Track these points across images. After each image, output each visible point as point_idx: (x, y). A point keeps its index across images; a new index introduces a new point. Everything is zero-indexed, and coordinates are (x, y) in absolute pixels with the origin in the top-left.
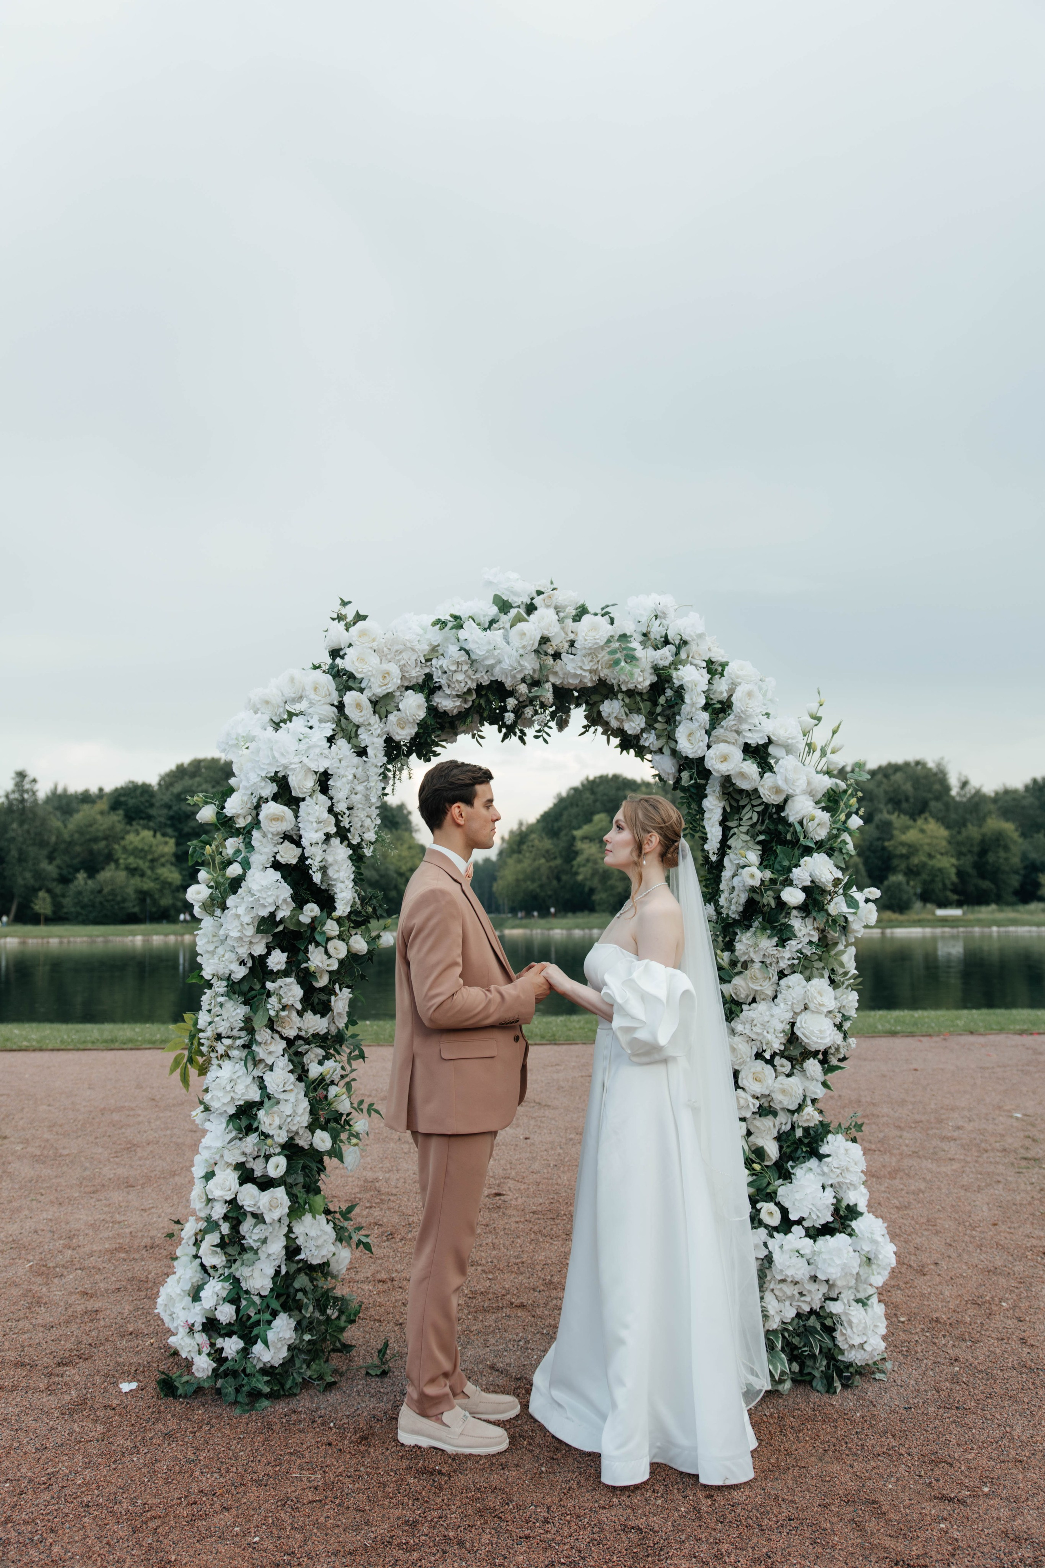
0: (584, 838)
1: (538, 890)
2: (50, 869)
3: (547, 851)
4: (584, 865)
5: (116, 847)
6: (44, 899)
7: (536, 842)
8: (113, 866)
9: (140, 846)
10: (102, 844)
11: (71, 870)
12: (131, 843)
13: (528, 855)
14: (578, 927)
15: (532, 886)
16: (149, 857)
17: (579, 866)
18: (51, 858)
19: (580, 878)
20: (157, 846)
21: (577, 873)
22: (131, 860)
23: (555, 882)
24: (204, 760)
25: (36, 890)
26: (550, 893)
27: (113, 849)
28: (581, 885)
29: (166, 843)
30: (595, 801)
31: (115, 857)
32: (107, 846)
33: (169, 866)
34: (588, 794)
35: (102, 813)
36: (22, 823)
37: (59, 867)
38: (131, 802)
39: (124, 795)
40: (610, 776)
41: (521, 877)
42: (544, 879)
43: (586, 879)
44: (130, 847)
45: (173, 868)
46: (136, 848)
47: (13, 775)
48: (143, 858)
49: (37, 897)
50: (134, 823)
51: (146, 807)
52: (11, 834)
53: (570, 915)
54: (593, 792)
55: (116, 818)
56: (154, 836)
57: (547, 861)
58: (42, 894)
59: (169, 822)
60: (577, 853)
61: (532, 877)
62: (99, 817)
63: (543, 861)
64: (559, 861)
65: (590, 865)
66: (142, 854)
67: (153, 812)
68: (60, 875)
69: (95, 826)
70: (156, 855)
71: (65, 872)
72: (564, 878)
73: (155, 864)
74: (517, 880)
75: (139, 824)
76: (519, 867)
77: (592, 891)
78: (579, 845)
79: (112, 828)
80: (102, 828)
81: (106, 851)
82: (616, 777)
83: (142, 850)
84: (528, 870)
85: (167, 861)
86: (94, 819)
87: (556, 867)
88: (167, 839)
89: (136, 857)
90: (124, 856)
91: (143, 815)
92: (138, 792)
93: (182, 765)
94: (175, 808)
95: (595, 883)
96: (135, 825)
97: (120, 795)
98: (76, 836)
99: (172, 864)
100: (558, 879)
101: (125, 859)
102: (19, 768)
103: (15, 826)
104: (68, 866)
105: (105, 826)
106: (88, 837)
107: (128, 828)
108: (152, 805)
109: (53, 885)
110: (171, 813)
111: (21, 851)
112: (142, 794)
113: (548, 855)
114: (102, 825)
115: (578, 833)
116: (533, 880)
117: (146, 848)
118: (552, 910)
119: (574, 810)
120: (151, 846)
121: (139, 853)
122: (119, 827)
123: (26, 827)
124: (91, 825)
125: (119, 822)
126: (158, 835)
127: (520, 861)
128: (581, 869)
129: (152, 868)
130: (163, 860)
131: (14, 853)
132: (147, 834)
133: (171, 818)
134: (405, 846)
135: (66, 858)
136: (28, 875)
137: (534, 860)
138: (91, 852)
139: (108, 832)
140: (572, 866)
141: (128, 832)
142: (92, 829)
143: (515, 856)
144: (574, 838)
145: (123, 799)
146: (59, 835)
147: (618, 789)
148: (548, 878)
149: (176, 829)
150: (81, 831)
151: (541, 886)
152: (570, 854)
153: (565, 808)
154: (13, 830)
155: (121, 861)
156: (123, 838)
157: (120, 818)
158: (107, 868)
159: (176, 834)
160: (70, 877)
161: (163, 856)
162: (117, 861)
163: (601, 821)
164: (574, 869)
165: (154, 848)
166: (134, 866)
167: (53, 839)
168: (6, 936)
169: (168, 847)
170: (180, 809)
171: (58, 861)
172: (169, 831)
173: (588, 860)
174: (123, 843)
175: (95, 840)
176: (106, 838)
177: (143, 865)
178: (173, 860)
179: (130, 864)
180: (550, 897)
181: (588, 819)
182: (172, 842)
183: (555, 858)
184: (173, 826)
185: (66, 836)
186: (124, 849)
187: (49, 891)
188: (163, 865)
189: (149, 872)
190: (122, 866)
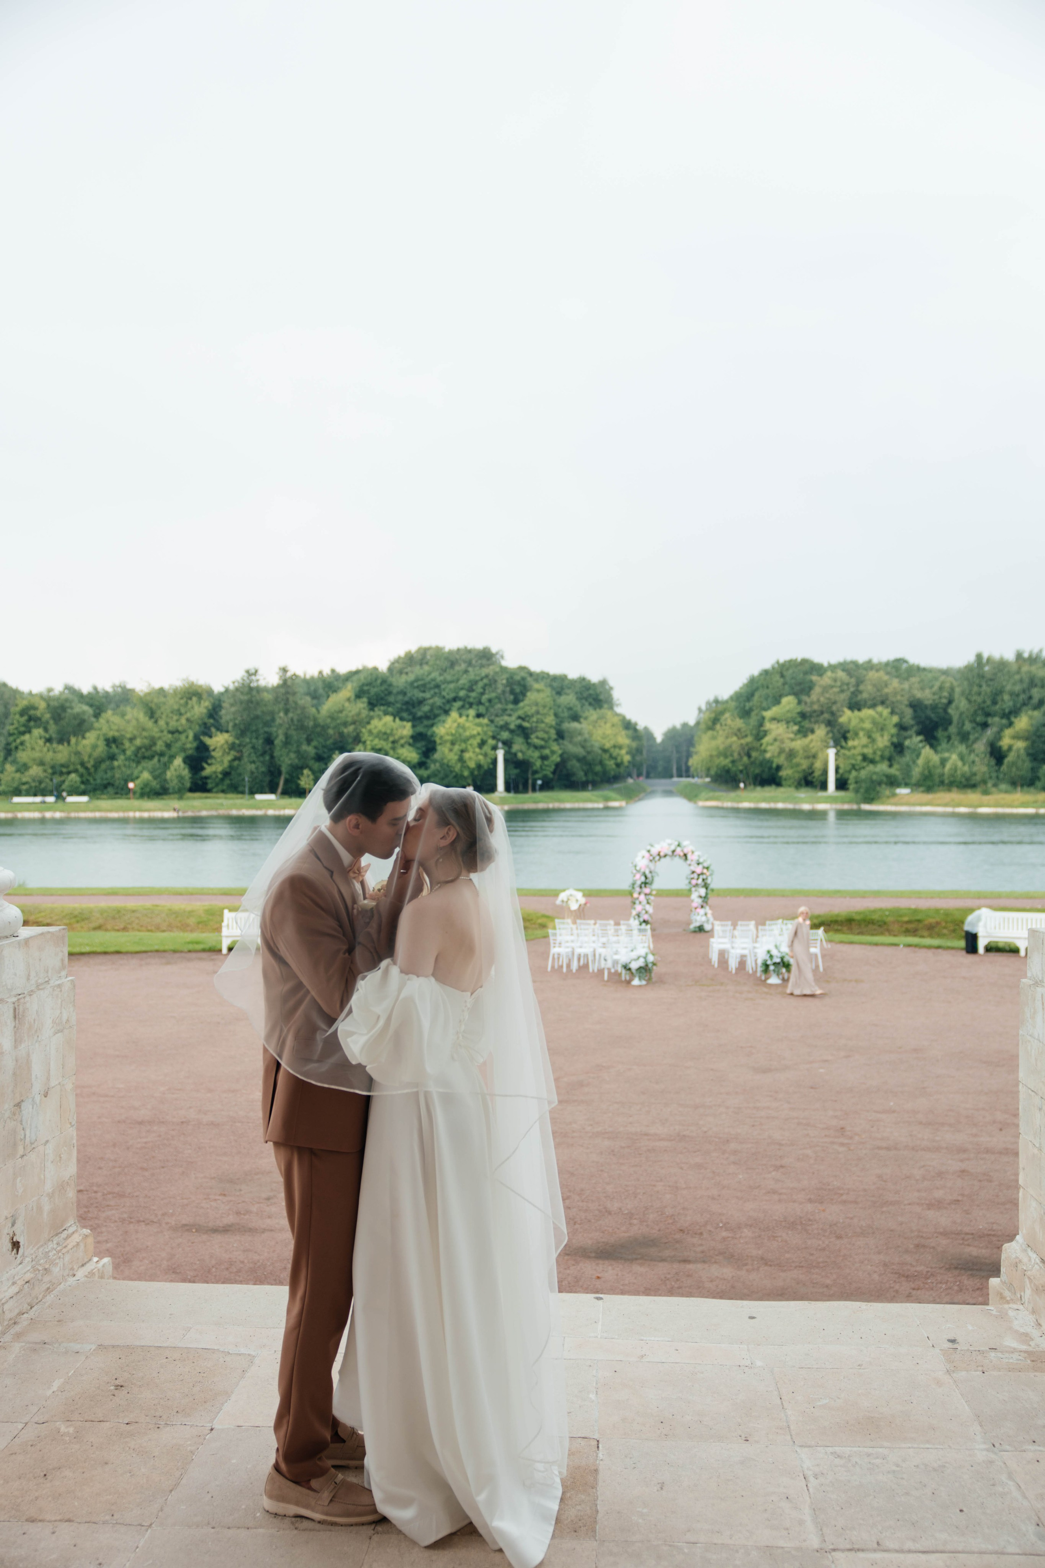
0: (773, 719)
1: (730, 765)
2: (309, 750)
3: (739, 730)
4: (772, 744)
5: (364, 730)
6: (308, 776)
7: (729, 722)
8: (360, 746)
9: (383, 730)
10: (351, 728)
11: (326, 750)
12: (376, 727)
13: (721, 732)
14: (764, 800)
15: (725, 762)
16: (391, 739)
17: (768, 744)
18: (309, 741)
19: (768, 755)
20: (397, 729)
21: (765, 751)
22: (376, 741)
23: (745, 759)
24: (429, 649)
25: (302, 768)
26: (741, 768)
27: (361, 732)
28: (770, 762)
29: (404, 727)
30: (784, 684)
31: (363, 739)
32: (355, 729)
33: (407, 747)
34: (777, 677)
35: (349, 700)
36: (287, 711)
37: (316, 748)
38: (373, 691)
39: (367, 685)
40: (799, 660)
41: (714, 753)
42: (736, 755)
43: (773, 757)
44: (375, 731)
45: (411, 749)
46: (380, 732)
47: (277, 670)
48: (386, 740)
49: (302, 774)
50: (376, 709)
51: (386, 695)
52: (278, 721)
53: (759, 789)
54: (782, 676)
55: (361, 705)
56: (394, 721)
57: (739, 738)
58: (306, 772)
59: (404, 707)
60: (766, 733)
61: (725, 754)
62: (347, 704)
63: (735, 739)
64: (749, 739)
65: (777, 744)
66: (385, 737)
67: (391, 699)
68: (317, 754)
69: (344, 713)
70: (396, 737)
71: (320, 752)
72: (754, 754)
73: (396, 745)
74: (711, 756)
75: (379, 710)
76: (714, 743)
77: (779, 768)
78: (768, 725)
79: (359, 714)
80: (350, 714)
81: (355, 734)
82: (804, 661)
83: (385, 733)
84: (722, 747)
85: (406, 743)
86: (343, 706)
87: (747, 744)
88: (405, 723)
89: (380, 739)
90: (370, 738)
91: (383, 702)
92: (379, 682)
93: (410, 652)
94: (409, 695)
95: (781, 760)
96: (378, 711)
97: (363, 685)
98: (329, 720)
99: (410, 745)
100: (749, 756)
101: (372, 741)
102: (282, 665)
103: (282, 714)
104: (324, 747)
105: (353, 713)
106: (338, 721)
107: (372, 713)
108: (390, 693)
109: (311, 763)
110: (406, 699)
111: (287, 736)
112: (381, 684)
113: (739, 733)
114: (350, 711)
115: (768, 714)
116: (726, 757)
117: (388, 731)
118: (742, 785)
119: (766, 691)
120: (392, 730)
121: (384, 735)
122: (365, 713)
123: (290, 715)
124: (341, 711)
125: (364, 708)
126: (397, 720)
127: (714, 738)
128: (769, 748)
129: (394, 749)
130: (402, 741)
131: (281, 737)
132: (388, 719)
133: (407, 703)
134: (608, 725)
135: (321, 740)
136: (293, 755)
137: (727, 737)
138: (341, 734)
139: (355, 718)
140: (761, 745)
141: (372, 718)
142: (342, 715)
143: (710, 733)
144: (763, 718)
145: (366, 688)
146: (315, 719)
147: (805, 673)
148: (739, 754)
149: (411, 713)
150: (332, 718)
151: (733, 762)
152: (760, 734)
153: (757, 689)
154: (280, 718)
155: (368, 743)
156: (368, 723)
157: (365, 705)
158: (358, 748)
159: (410, 717)
160: (325, 756)
161: (401, 738)
162: (364, 743)
163: (789, 703)
164: (763, 748)
165: (395, 732)
166: (378, 747)
167: (311, 724)
168: (284, 808)
169: (406, 730)
170: (414, 695)
171: (314, 743)
172: (405, 715)
173: (775, 740)
174: (369, 727)
175: (345, 724)
176: (354, 723)
177: (387, 746)
178: (411, 741)
179: (376, 745)
180: (741, 771)
181: (777, 701)
182: (409, 725)
183: (746, 736)
184: (407, 710)
185: (321, 722)
186: (370, 732)
187: (311, 769)
188: (402, 746)
189: (391, 752)
190: (369, 747)
